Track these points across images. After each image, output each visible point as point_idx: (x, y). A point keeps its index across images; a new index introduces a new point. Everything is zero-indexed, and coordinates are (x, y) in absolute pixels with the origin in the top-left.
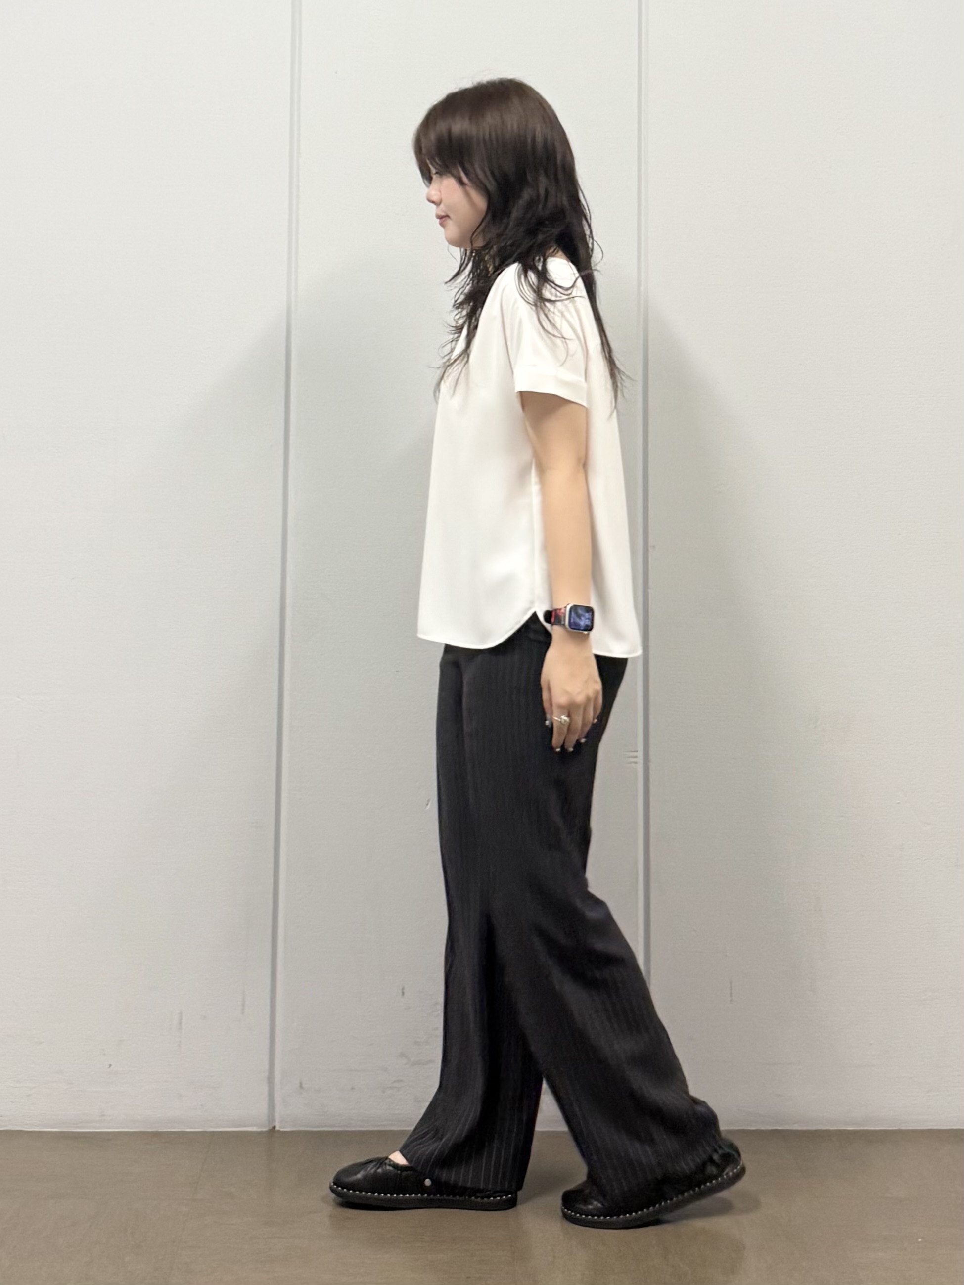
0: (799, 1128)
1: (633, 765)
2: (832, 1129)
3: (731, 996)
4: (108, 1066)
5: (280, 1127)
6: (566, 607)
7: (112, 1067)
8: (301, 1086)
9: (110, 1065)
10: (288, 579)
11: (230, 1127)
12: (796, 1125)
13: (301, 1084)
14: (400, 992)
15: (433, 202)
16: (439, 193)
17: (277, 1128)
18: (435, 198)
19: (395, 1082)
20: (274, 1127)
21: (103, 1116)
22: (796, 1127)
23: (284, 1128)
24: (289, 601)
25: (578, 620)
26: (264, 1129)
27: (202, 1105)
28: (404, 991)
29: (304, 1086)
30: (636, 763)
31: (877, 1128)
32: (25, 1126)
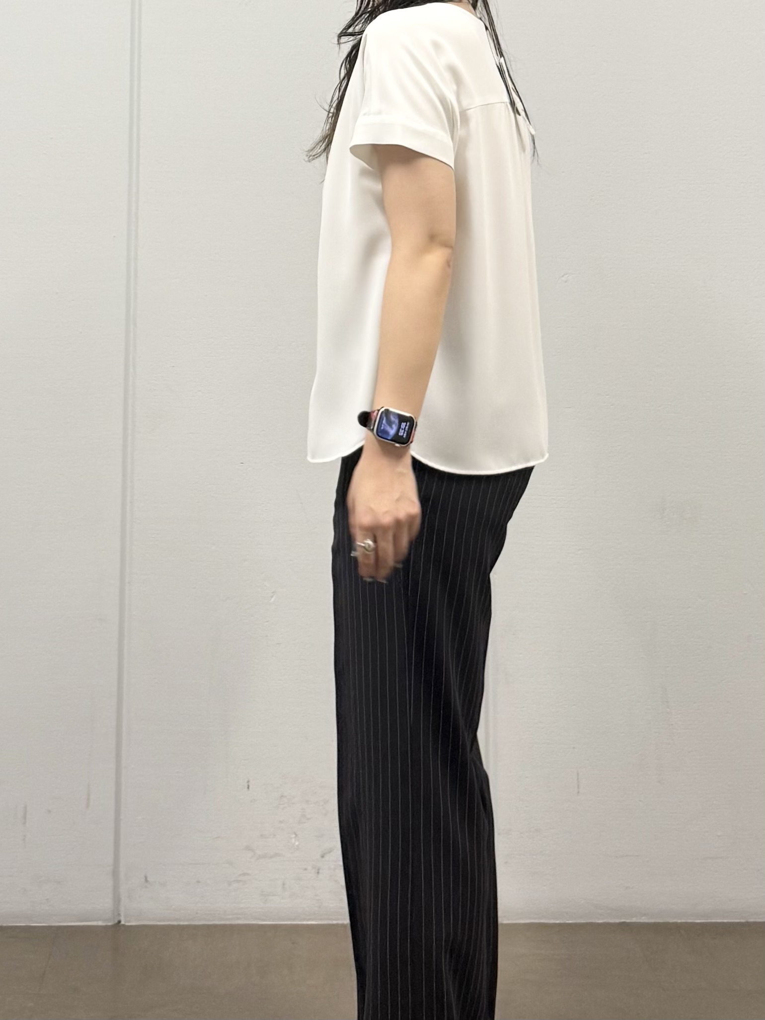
0: (647, 921)
2: (679, 921)
3: (578, 788)
5: (126, 922)
6: (379, 410)
8: (146, 880)
11: (74, 922)
13: (146, 878)
14: (246, 785)
17: (123, 923)
19: (240, 875)
20: (119, 922)
23: (129, 922)
25: (388, 428)
26: (109, 924)
27: (47, 900)
28: (250, 784)
29: (148, 879)
31: (725, 921)
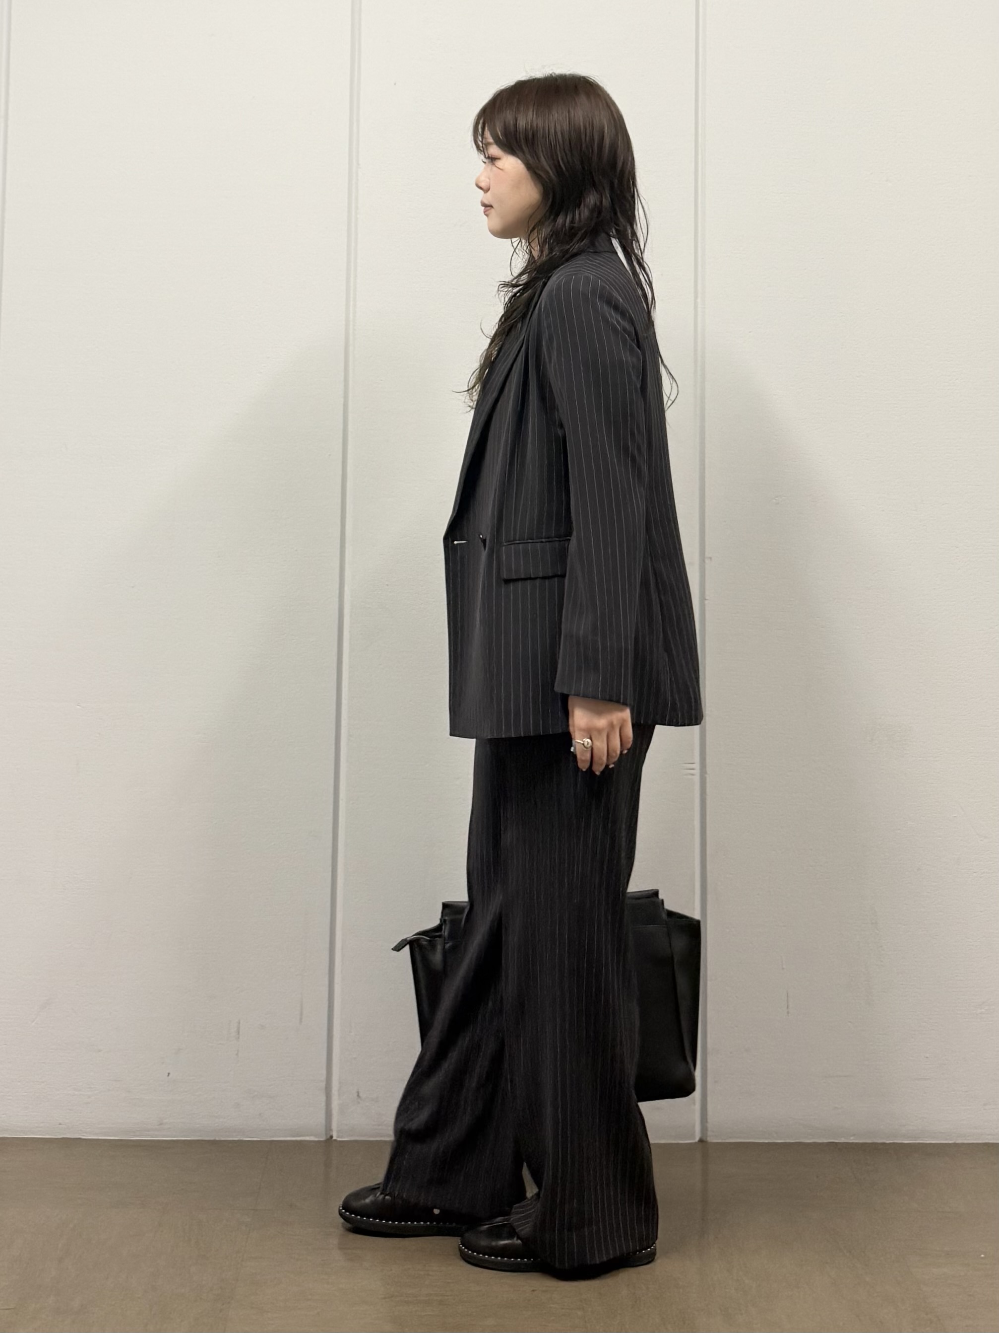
1: (690, 777)
3: (788, 1007)
4: (167, 1074)
5: (338, 1137)
7: (170, 1076)
8: (358, 1096)
9: (169, 1074)
10: (346, 588)
11: (287, 1136)
12: (852, 1138)
13: (358, 1093)
15: (481, 188)
16: (488, 180)
17: (334, 1138)
18: (483, 185)
20: (332, 1137)
21: (161, 1124)
22: (852, 1140)
23: (341, 1137)
24: (347, 611)
26: (322, 1139)
27: (260, 1114)
29: (361, 1095)
30: (693, 775)
32: (85, 1134)
